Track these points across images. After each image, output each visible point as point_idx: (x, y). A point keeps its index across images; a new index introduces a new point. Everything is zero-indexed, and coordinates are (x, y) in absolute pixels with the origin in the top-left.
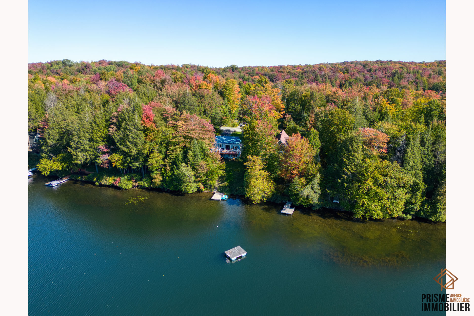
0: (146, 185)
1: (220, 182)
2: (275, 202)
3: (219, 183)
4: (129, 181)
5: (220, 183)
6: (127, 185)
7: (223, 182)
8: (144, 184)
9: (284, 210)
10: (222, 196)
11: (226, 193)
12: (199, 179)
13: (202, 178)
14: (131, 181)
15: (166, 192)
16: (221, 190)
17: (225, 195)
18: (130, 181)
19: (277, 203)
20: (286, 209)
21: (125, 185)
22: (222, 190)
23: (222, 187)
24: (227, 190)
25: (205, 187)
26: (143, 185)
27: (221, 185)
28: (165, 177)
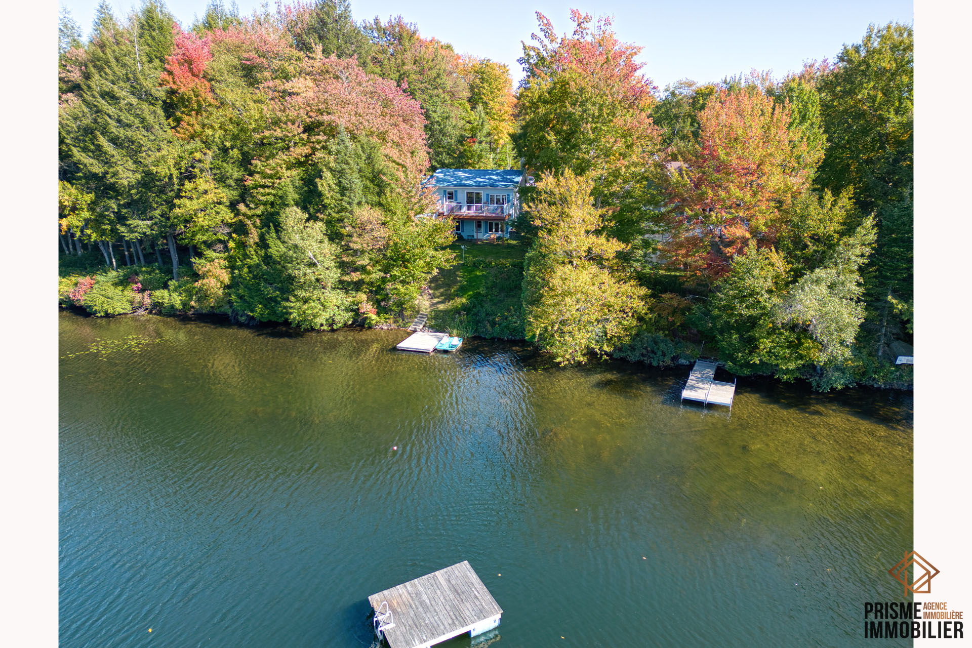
0: (177, 300)
1: (438, 297)
2: (647, 362)
3: (436, 300)
4: (121, 288)
5: (439, 303)
6: (112, 299)
7: (448, 298)
8: (170, 300)
9: (693, 388)
10: (440, 339)
11: (455, 332)
12: (356, 276)
13: (369, 273)
14: (128, 288)
15: (241, 325)
16: (439, 323)
17: (450, 336)
18: (125, 287)
19: (655, 364)
20: (701, 385)
21: (103, 298)
22: (444, 321)
23: (446, 312)
24: (461, 322)
25: (382, 310)
26: (166, 301)
27: (441, 307)
28: (236, 271)
